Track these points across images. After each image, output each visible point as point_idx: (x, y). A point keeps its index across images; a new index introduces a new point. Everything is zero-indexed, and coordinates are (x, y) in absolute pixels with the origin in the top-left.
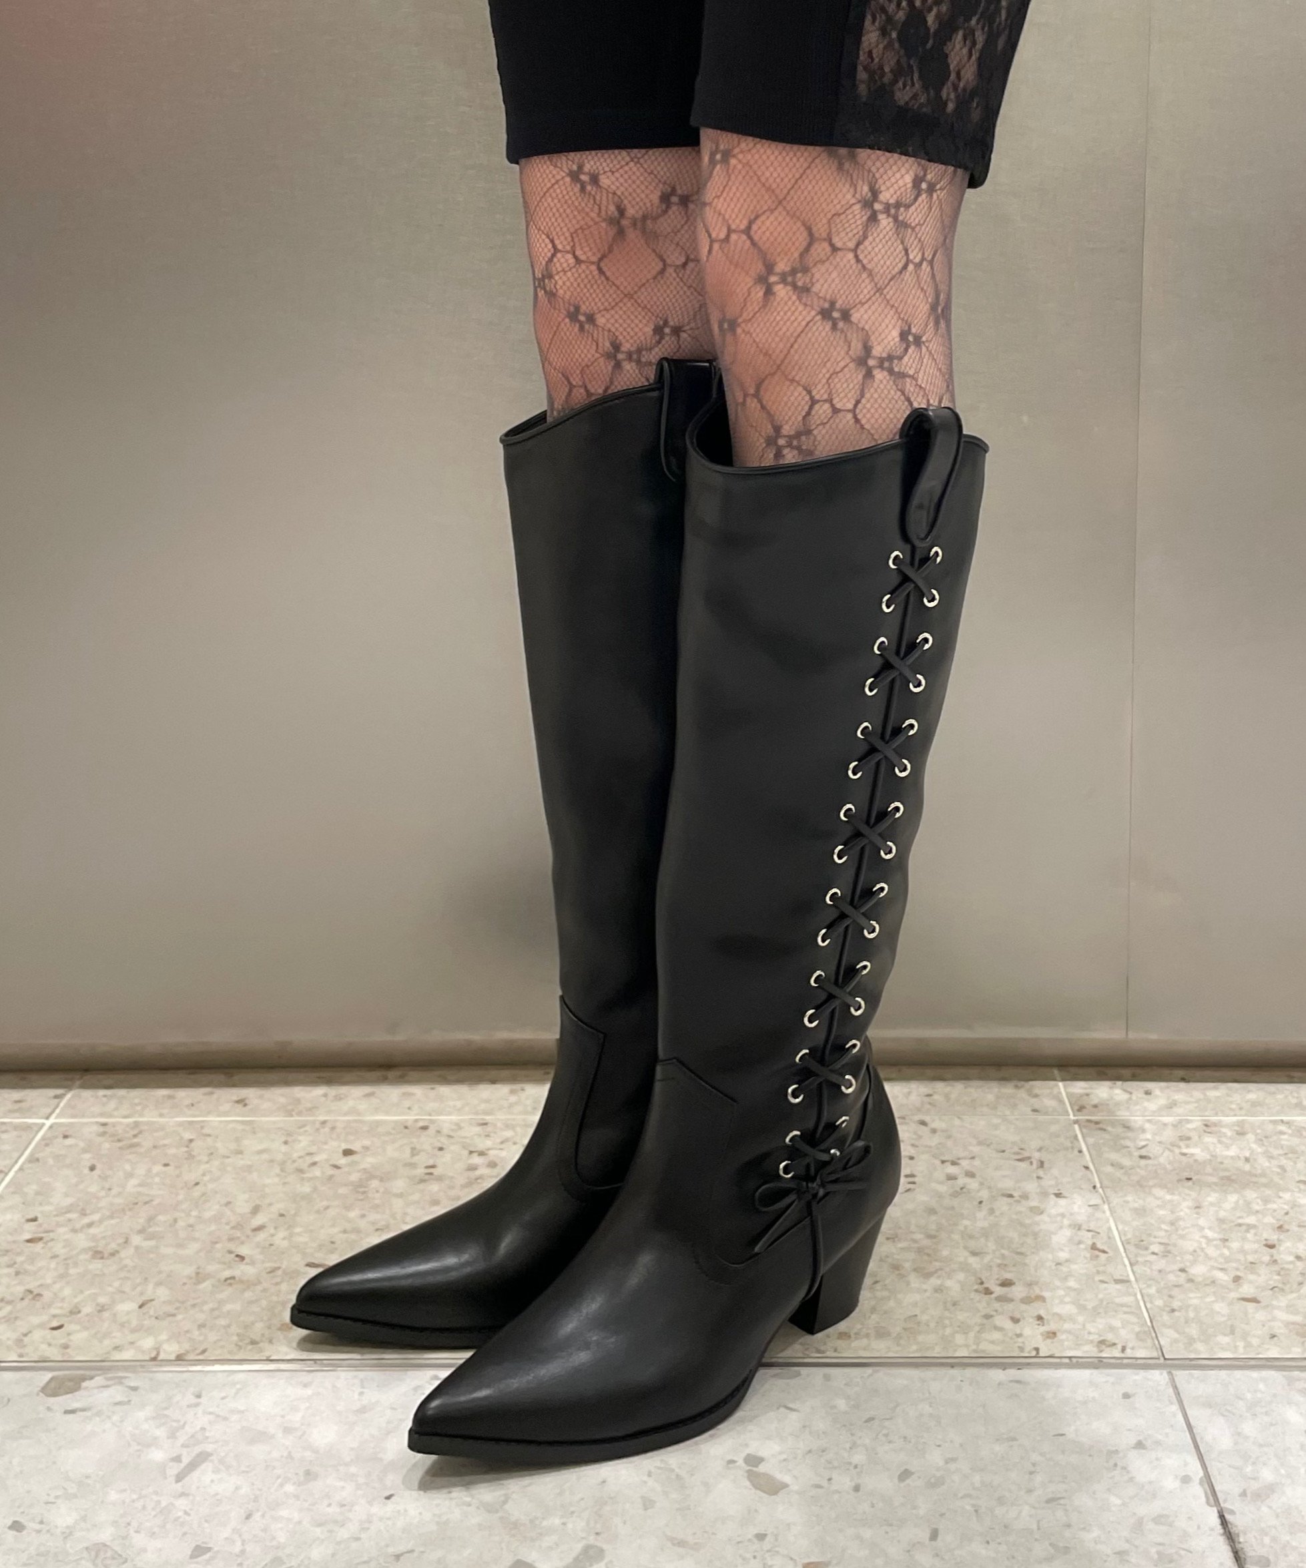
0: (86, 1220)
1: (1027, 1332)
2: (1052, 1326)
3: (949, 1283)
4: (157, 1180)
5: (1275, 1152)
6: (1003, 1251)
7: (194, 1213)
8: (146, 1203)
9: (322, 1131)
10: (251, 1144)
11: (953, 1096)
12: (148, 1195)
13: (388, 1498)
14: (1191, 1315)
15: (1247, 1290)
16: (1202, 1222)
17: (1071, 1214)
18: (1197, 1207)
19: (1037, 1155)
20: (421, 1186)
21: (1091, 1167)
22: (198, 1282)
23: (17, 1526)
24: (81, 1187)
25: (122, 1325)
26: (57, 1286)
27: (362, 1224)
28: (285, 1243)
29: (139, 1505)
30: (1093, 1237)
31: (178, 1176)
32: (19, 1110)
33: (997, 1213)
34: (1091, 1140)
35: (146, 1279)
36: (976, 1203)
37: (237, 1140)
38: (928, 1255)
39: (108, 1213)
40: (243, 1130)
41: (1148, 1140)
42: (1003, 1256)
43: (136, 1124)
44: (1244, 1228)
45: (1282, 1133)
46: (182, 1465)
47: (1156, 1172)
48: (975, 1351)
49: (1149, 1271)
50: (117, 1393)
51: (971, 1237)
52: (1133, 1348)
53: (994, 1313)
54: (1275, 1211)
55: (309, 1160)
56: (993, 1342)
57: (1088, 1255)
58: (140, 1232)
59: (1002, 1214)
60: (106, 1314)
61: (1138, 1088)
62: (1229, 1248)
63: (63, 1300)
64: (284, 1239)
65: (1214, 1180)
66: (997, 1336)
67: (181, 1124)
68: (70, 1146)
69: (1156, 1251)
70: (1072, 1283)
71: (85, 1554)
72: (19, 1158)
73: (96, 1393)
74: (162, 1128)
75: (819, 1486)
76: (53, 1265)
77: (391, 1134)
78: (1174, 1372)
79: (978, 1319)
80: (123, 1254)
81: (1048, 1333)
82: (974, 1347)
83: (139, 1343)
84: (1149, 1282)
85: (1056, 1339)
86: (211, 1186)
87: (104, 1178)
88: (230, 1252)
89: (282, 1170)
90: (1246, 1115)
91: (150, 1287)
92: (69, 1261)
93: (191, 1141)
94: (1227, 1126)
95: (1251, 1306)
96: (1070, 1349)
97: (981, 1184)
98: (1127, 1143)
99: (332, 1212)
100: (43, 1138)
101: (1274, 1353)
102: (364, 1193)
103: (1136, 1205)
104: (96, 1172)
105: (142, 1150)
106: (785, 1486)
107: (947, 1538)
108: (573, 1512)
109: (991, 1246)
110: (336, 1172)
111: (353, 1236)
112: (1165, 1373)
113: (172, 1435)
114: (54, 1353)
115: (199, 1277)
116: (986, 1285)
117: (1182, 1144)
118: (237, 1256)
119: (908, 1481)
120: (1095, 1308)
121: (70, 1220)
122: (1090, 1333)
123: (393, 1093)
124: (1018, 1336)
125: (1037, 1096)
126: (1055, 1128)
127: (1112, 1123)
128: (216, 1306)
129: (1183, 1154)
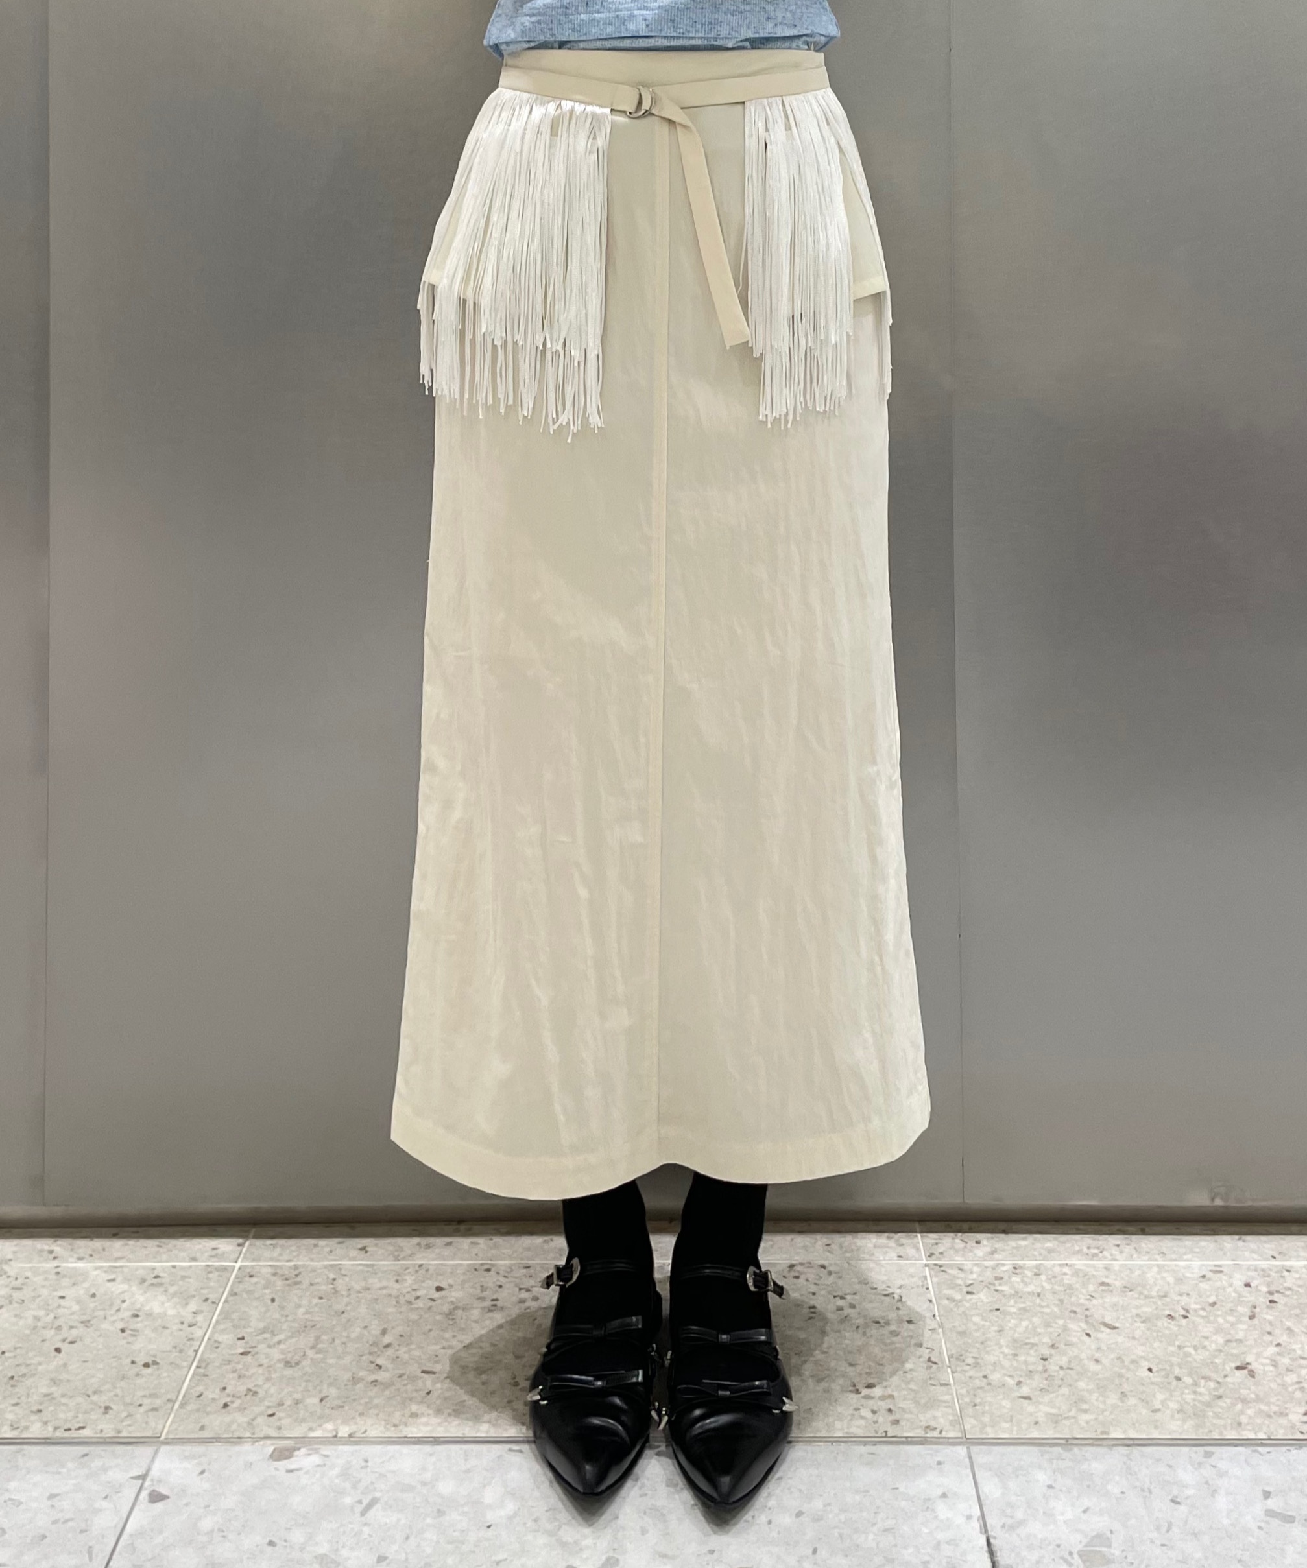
0: (276, 1339)
1: (881, 1419)
2: (897, 1417)
3: (833, 1386)
4: (316, 1309)
5: (1058, 1289)
6: (871, 1363)
7: (345, 1334)
8: (313, 1327)
9: (420, 1272)
10: (375, 1282)
11: (844, 1245)
12: (312, 1321)
14: (987, 1408)
15: (1025, 1390)
16: (1002, 1342)
17: (917, 1336)
18: (1000, 1331)
19: (898, 1291)
20: (490, 1314)
21: (933, 1299)
22: (355, 1384)
23: (271, 1543)
24: (268, 1314)
25: (312, 1413)
26: (266, 1386)
27: (455, 1343)
28: (406, 1357)
30: (930, 1353)
31: (330, 1307)
32: (216, 1256)
33: (868, 1335)
34: (935, 1280)
35: (321, 1381)
36: (855, 1328)
37: (365, 1279)
38: (822, 1366)
39: (289, 1334)
40: (368, 1272)
41: (974, 1280)
42: (870, 1367)
43: (296, 1267)
44: (1028, 1346)
45: (1065, 1274)
46: (363, 1506)
47: (976, 1304)
48: (847, 1433)
49: (963, 1378)
50: (315, 1459)
51: (850, 1352)
52: (946, 1431)
53: (861, 1407)
54: (1051, 1333)
55: (414, 1294)
56: (859, 1427)
57: (925, 1366)
58: (312, 1347)
59: (871, 1336)
60: (300, 1406)
61: (971, 1238)
62: (1017, 1361)
63: (272, 1396)
64: (405, 1353)
65: (1013, 1310)
66: (862, 1422)
67: (326, 1267)
68: (256, 1283)
69: (970, 1363)
70: (912, 1386)
71: (315, 1560)
72: (223, 1293)
73: (304, 1460)
74: (314, 1270)
76: (260, 1370)
77: (466, 1274)
78: (971, 1447)
79: (851, 1411)
80: (304, 1363)
81: (894, 1420)
82: (846, 1430)
83: (324, 1426)
84: (962, 1385)
85: (899, 1425)
86: (353, 1314)
87: (282, 1308)
88: (372, 1362)
89: (397, 1302)
90: (1043, 1260)
91: (325, 1386)
92: (271, 1369)
93: (334, 1280)
94: (1028, 1269)
95: (1025, 1402)
96: (907, 1431)
97: (860, 1314)
98: (959, 1282)
99: (433, 1333)
100: (236, 1278)
101: (1035, 1435)
102: (453, 1319)
103: (961, 1329)
104: (276, 1303)
105: (304, 1286)
107: (823, 1553)
109: (862, 1359)
110: (433, 1303)
112: (965, 1448)
113: (354, 1487)
114: (272, 1432)
115: (355, 1380)
116: (857, 1387)
117: (997, 1282)
118: (377, 1365)
119: (800, 1518)
120: (925, 1404)
121: (265, 1339)
122: (921, 1421)
123: (464, 1243)
124: (876, 1422)
125: (902, 1245)
126: (912, 1270)
127: (951, 1266)
128: (367, 1400)
129: (996, 1291)
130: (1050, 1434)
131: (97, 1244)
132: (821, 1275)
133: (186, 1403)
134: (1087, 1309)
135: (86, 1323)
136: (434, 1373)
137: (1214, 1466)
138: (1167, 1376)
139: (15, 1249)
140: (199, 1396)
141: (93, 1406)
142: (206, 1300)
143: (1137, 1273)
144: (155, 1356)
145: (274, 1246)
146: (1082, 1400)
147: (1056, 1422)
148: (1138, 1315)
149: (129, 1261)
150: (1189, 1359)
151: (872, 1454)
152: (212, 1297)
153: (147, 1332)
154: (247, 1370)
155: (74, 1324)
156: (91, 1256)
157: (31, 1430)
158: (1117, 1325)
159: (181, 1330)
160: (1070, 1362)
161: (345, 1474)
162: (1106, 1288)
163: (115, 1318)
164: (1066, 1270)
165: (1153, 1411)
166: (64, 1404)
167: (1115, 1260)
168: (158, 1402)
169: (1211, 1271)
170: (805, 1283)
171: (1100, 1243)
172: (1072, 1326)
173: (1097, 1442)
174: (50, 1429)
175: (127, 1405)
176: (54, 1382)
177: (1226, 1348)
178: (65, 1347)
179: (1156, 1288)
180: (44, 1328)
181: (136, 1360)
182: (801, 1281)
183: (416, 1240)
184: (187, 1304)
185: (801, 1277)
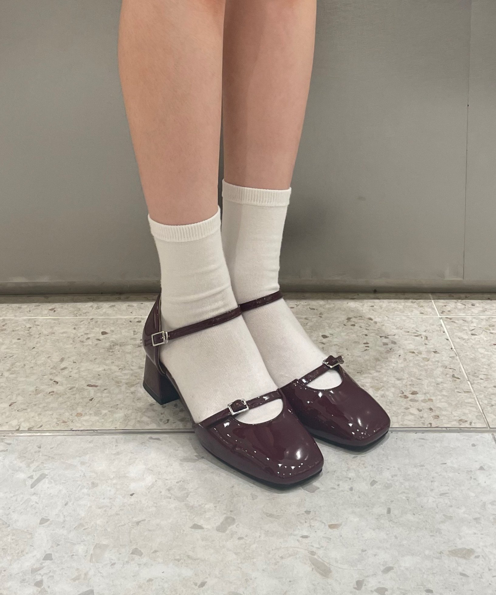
1: (425, 415)
2: (437, 413)
3: (387, 393)
4: (15, 346)
6: (412, 378)
7: (33, 361)
8: (10, 357)
9: (92, 323)
10: (58, 329)
11: (384, 306)
12: (11, 353)
13: (132, 495)
17: (442, 361)
19: (424, 334)
21: (449, 338)
22: (38, 394)
27: (113, 367)
28: (77, 376)
29: (14, 498)
30: (453, 371)
31: (25, 344)
33: (408, 361)
34: (448, 327)
35: (12, 392)
36: (397, 355)
37: (51, 327)
38: (377, 380)
40: (54, 323)
41: (475, 327)
42: (412, 381)
43: (4, 320)
46: (34, 480)
47: (479, 341)
48: (402, 425)
49: (480, 387)
51: (396, 372)
52: (475, 423)
53: (409, 407)
55: (86, 337)
56: (409, 421)
57: (451, 380)
59: (410, 361)
61: (468, 302)
64: (76, 373)
66: (411, 417)
67: (25, 320)
69: (483, 378)
70: (444, 393)
74: (16, 322)
75: (334, 489)
77: (123, 324)
79: (402, 410)
81: (435, 416)
82: (401, 423)
83: (11, 423)
84: (480, 392)
85: (439, 419)
88: (51, 380)
89: (73, 341)
91: (14, 396)
93: (30, 328)
96: (446, 423)
97: (400, 347)
98: (466, 328)
99: (97, 361)
102: (112, 352)
103: (471, 357)
105: (7, 332)
106: (319, 488)
107: (395, 512)
108: (219, 501)
109: (406, 376)
110: (99, 342)
111: (109, 372)
112: (490, 434)
113: (28, 466)
115: (37, 391)
116: (405, 394)
117: (490, 328)
118: (55, 381)
119: (375, 486)
120: (456, 405)
122: (455, 416)
124: (422, 417)
125: (422, 306)
126: (431, 321)
127: (458, 319)
128: (46, 405)
132: (370, 324)
136: (96, 386)
151: (423, 439)
170: (359, 329)
182: (357, 327)
183: (90, 304)
185: (356, 325)
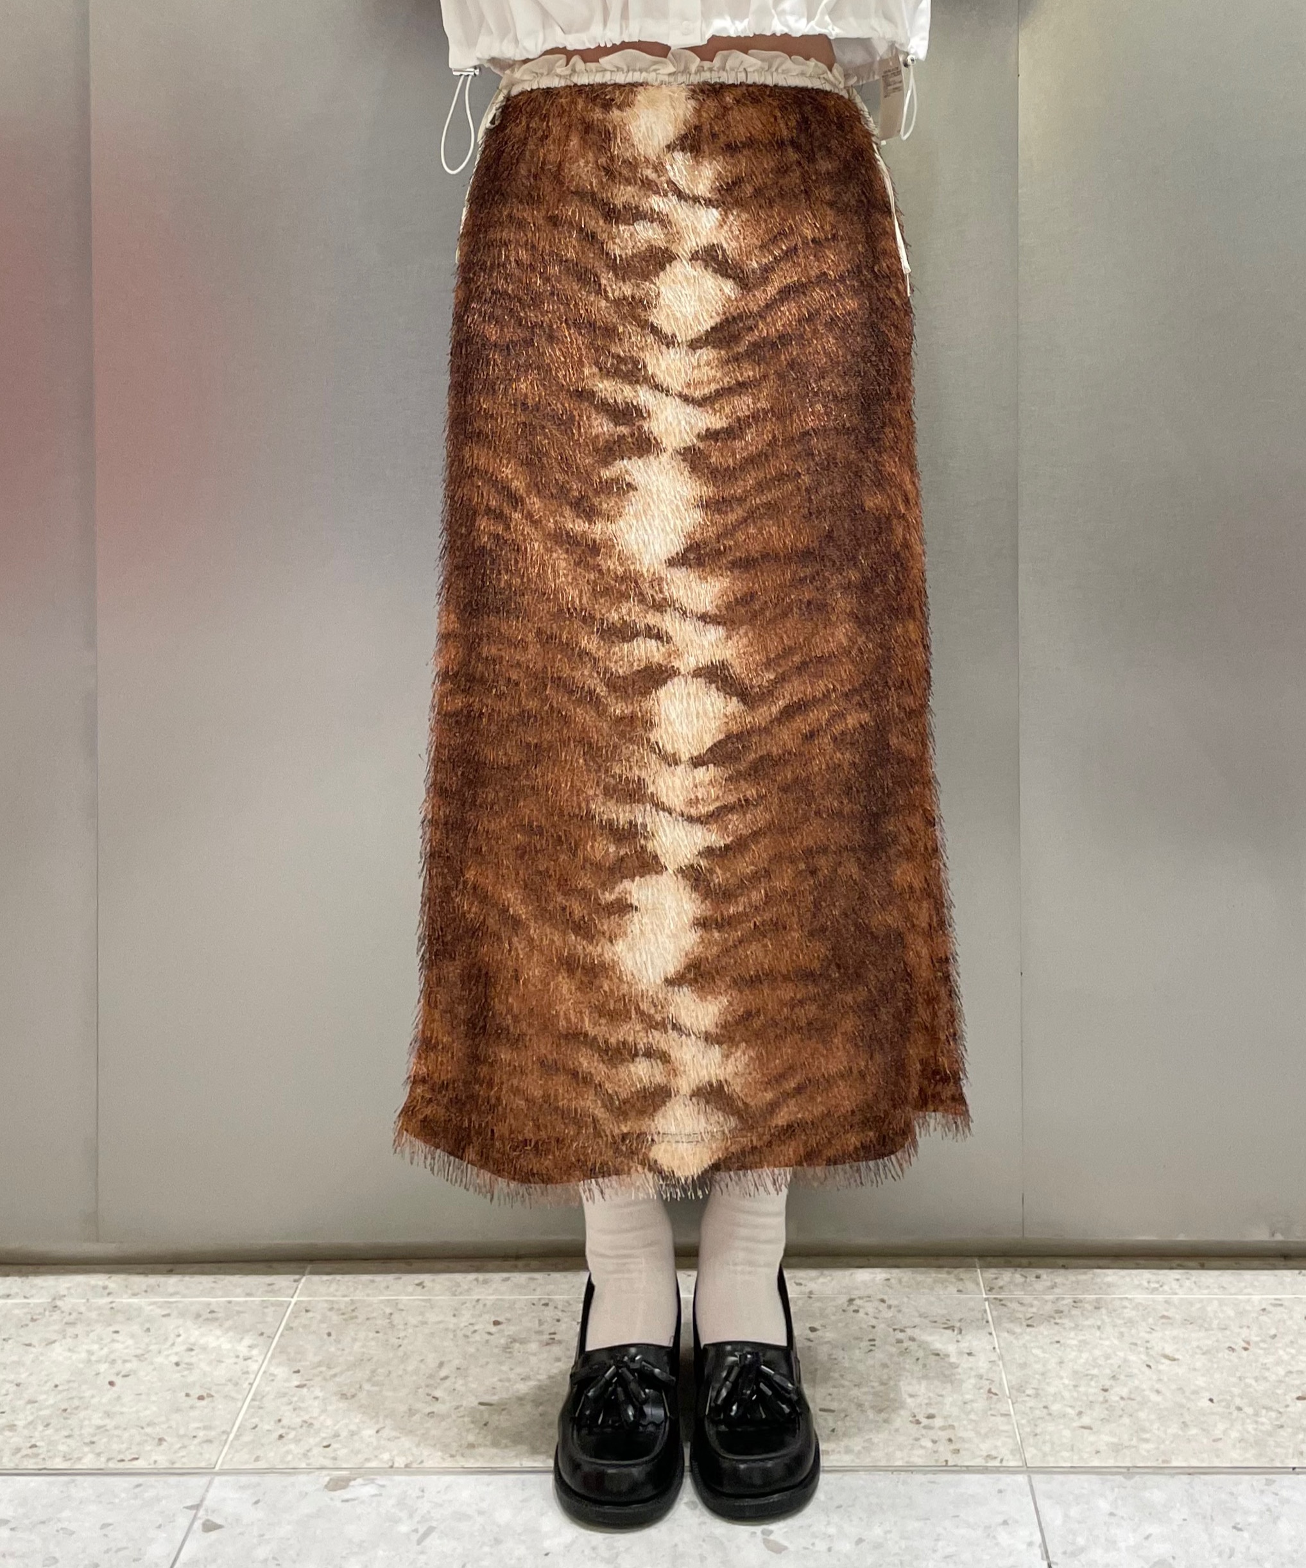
0: (332, 1372)
1: (941, 1449)
2: (958, 1446)
3: (892, 1417)
4: (373, 1343)
5: (1120, 1322)
6: (931, 1395)
7: (401, 1367)
8: (369, 1360)
9: (477, 1306)
10: (432, 1317)
11: (905, 1279)
12: (369, 1354)
14: (1048, 1437)
15: (1086, 1420)
16: (1062, 1373)
17: (977, 1368)
18: (1061, 1363)
19: (958, 1324)
20: (548, 1348)
21: (994, 1333)
22: (413, 1416)
24: (324, 1348)
25: (368, 1444)
26: (322, 1418)
27: (512, 1376)
28: (463, 1389)
30: (990, 1384)
31: (386, 1340)
32: (270, 1292)
33: (928, 1367)
34: (995, 1313)
35: (377, 1413)
36: (914, 1359)
37: (422, 1314)
38: (880, 1397)
39: (345, 1367)
40: (425, 1306)
41: (1034, 1313)
42: (929, 1398)
43: (353, 1302)
44: (1089, 1378)
45: (1125, 1307)
46: (420, 1534)
47: (1035, 1336)
48: (907, 1462)
49: (1023, 1408)
50: (370, 1490)
52: (1007, 1461)
53: (921, 1437)
54: (1112, 1365)
55: (472, 1328)
56: (919, 1456)
57: (985, 1396)
58: (369, 1380)
60: (356, 1437)
61: (1031, 1273)
62: (1078, 1392)
63: (327, 1427)
64: (462, 1385)
65: (1074, 1342)
66: (922, 1452)
67: (382, 1302)
68: (312, 1318)
69: (1031, 1394)
70: (973, 1416)
72: (279, 1326)
73: (360, 1490)
74: (370, 1305)
75: (806, 1549)
76: (316, 1403)
77: (523, 1309)
78: (1032, 1476)
79: (911, 1441)
80: (360, 1395)
81: (955, 1450)
82: (907, 1459)
83: (381, 1457)
84: (1023, 1416)
85: (959, 1454)
86: (410, 1348)
87: (338, 1341)
88: (428, 1395)
89: (455, 1336)
90: (1103, 1294)
92: (327, 1401)
93: (391, 1314)
94: (1089, 1302)
95: (1086, 1432)
96: (968, 1461)
97: (919, 1346)
98: (1020, 1315)
99: (490, 1366)
100: (292, 1312)
101: (1096, 1463)
102: (510, 1352)
103: (1021, 1361)
104: (333, 1337)
105: (359, 1321)
106: (785, 1548)
109: (921, 1390)
110: (490, 1337)
111: (507, 1384)
112: (1026, 1476)
113: (411, 1516)
114: (328, 1463)
115: (411, 1412)
116: (917, 1418)
117: (1056, 1316)
118: (434, 1397)
119: (861, 1545)
120: (986, 1434)
121: (321, 1372)
122: (981, 1450)
123: (521, 1278)
124: (935, 1452)
125: (962, 1280)
126: (971, 1304)
127: (1011, 1300)
128: (425, 1432)
129: (1056, 1324)
130: (1111, 1463)
131: (152, 1280)
132: (881, 1309)
133: (241, 1435)
134: (1147, 1342)
135: (138, 1357)
137: (1277, 1494)
138: (1228, 1407)
139: (68, 1285)
140: (254, 1428)
141: (145, 1438)
142: (262, 1334)
143: (1198, 1305)
144: (210, 1389)
145: (331, 1282)
146: (1144, 1430)
147: (1117, 1451)
148: (1198, 1347)
149: (184, 1296)
150: (1252, 1390)
151: (933, 1482)
152: (268, 1332)
153: (203, 1365)
154: (303, 1402)
155: (127, 1358)
156: (146, 1291)
157: (85, 1461)
158: (1176, 1357)
159: (236, 1363)
160: (1131, 1392)
161: (401, 1503)
162: (1164, 1320)
163: (170, 1352)
164: (1126, 1303)
165: (1214, 1441)
166: (118, 1436)
167: (1176, 1294)
168: (213, 1433)
169: (1271, 1304)
170: (865, 1316)
171: (1160, 1278)
172: (1132, 1358)
173: (1157, 1470)
174: (103, 1459)
175: (180, 1437)
176: (108, 1414)
177: (1287, 1379)
178: (118, 1381)
179: (1216, 1322)
180: (98, 1361)
181: (191, 1393)
182: (861, 1314)
183: (472, 1276)
184: (242, 1339)
185: (861, 1310)
